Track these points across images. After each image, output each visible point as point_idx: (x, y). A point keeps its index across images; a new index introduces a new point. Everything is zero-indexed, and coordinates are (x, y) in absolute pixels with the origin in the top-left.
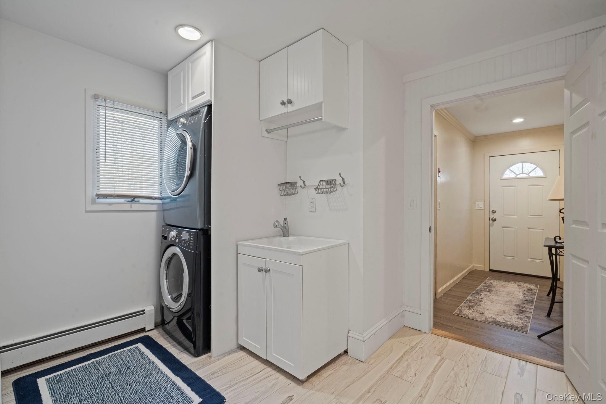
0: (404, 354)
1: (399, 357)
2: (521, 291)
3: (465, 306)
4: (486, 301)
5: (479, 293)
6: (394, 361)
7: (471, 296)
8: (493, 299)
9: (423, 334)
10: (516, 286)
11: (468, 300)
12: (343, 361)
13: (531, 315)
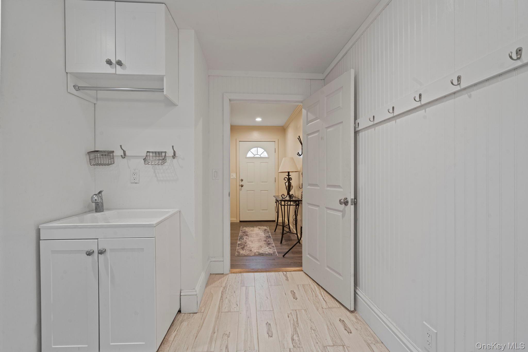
0: (222, 294)
1: (220, 298)
2: (262, 231)
3: (239, 249)
4: (249, 242)
5: (241, 238)
6: (218, 302)
7: (239, 241)
8: (251, 240)
9: (226, 276)
10: (258, 229)
11: (239, 244)
12: (180, 320)
13: (274, 245)
